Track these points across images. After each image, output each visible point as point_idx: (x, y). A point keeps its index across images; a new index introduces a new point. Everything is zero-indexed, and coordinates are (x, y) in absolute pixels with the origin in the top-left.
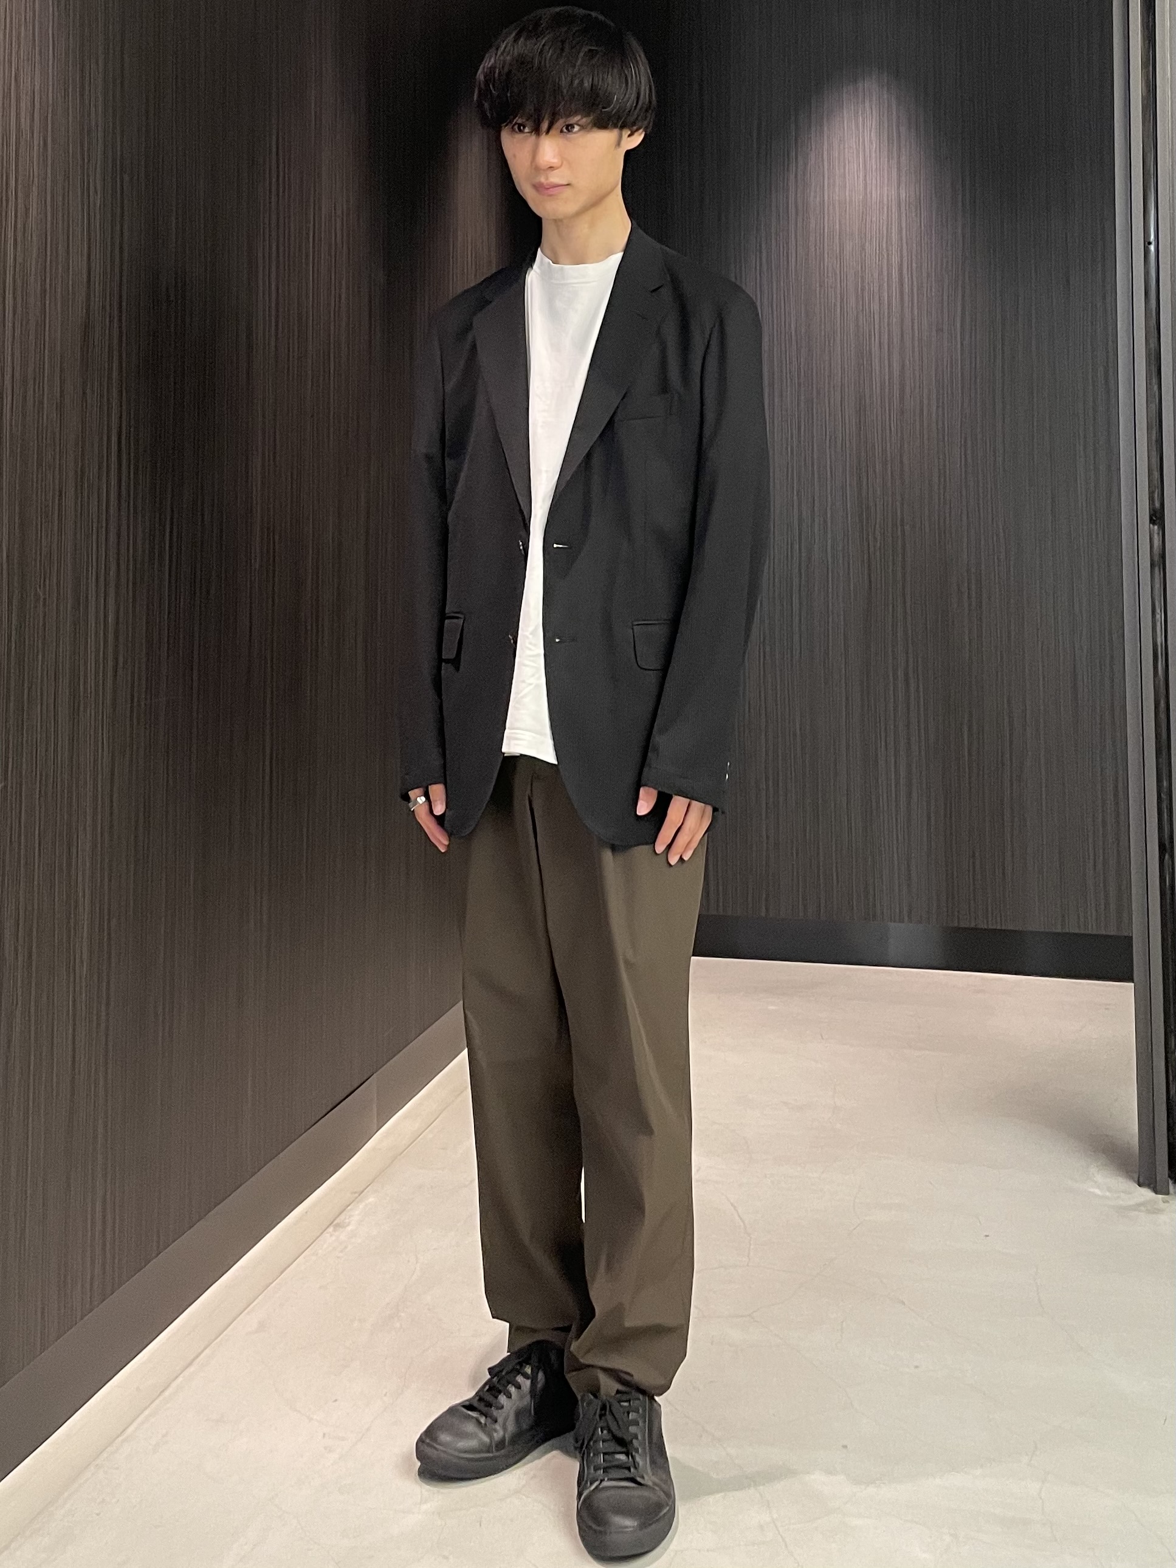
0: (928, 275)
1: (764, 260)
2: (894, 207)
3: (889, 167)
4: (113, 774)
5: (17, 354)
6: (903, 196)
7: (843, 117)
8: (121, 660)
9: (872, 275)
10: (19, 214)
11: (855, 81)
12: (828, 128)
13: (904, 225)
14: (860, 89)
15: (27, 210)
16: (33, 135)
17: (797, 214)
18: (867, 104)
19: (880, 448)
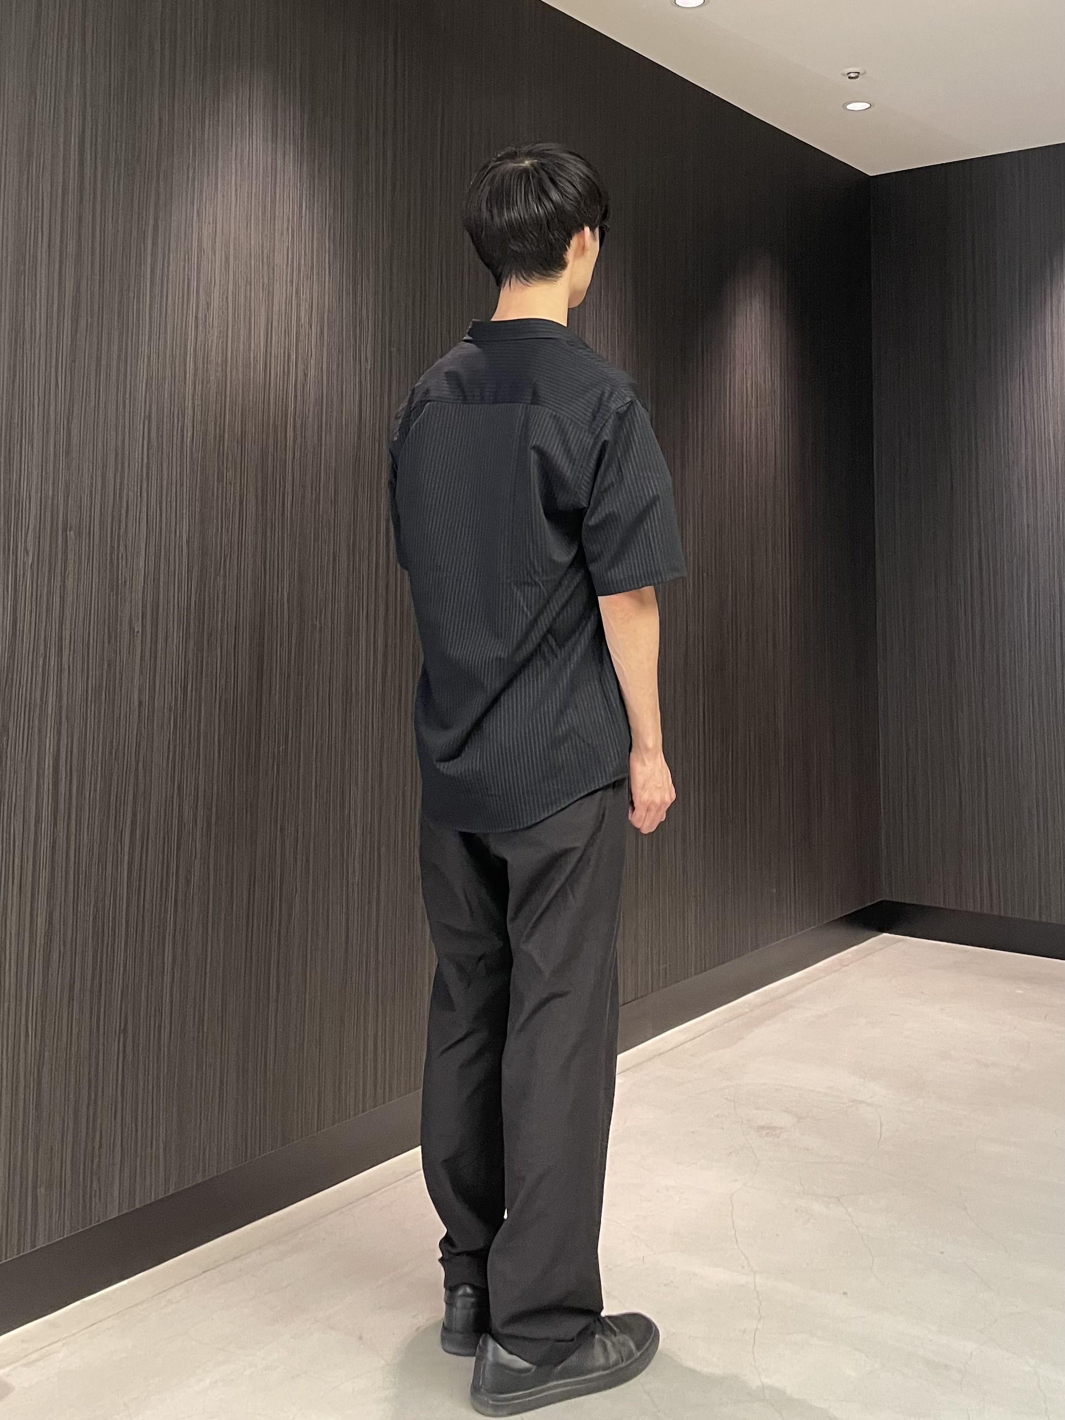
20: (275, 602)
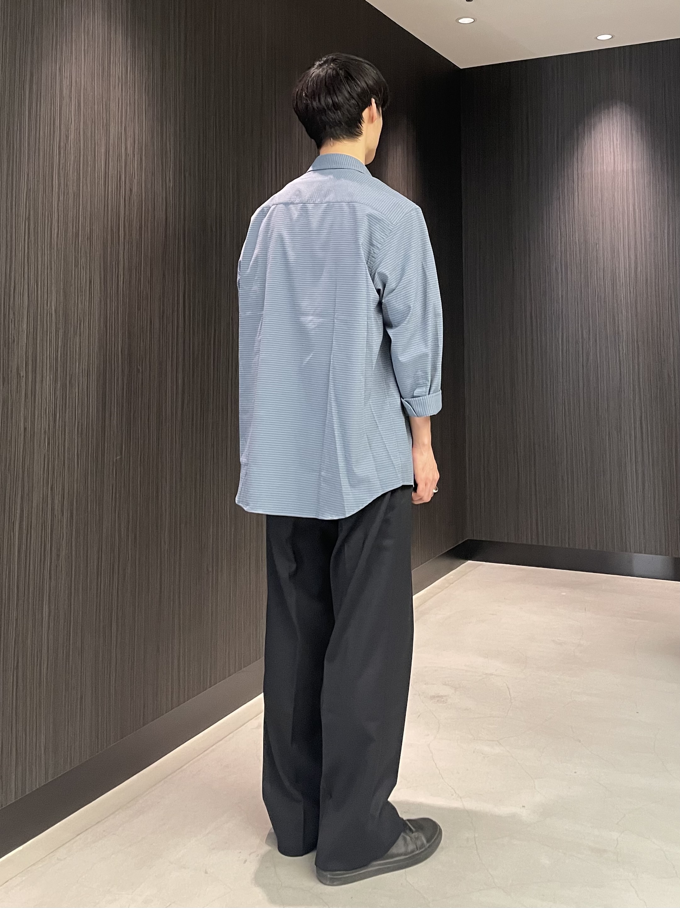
0: (650, 209)
1: (561, 204)
2: (630, 174)
3: (626, 152)
4: (181, 454)
5: (126, 257)
6: (635, 167)
7: (602, 127)
8: (186, 402)
9: (619, 209)
10: (127, 193)
11: (608, 109)
12: (594, 134)
13: (635, 183)
14: (611, 113)
15: (131, 190)
16: (134, 155)
17: (578, 179)
18: (615, 121)
19: (625, 301)
20: (113, 353)
